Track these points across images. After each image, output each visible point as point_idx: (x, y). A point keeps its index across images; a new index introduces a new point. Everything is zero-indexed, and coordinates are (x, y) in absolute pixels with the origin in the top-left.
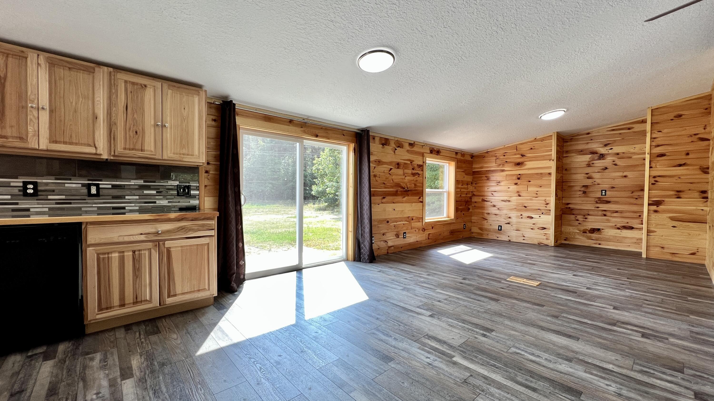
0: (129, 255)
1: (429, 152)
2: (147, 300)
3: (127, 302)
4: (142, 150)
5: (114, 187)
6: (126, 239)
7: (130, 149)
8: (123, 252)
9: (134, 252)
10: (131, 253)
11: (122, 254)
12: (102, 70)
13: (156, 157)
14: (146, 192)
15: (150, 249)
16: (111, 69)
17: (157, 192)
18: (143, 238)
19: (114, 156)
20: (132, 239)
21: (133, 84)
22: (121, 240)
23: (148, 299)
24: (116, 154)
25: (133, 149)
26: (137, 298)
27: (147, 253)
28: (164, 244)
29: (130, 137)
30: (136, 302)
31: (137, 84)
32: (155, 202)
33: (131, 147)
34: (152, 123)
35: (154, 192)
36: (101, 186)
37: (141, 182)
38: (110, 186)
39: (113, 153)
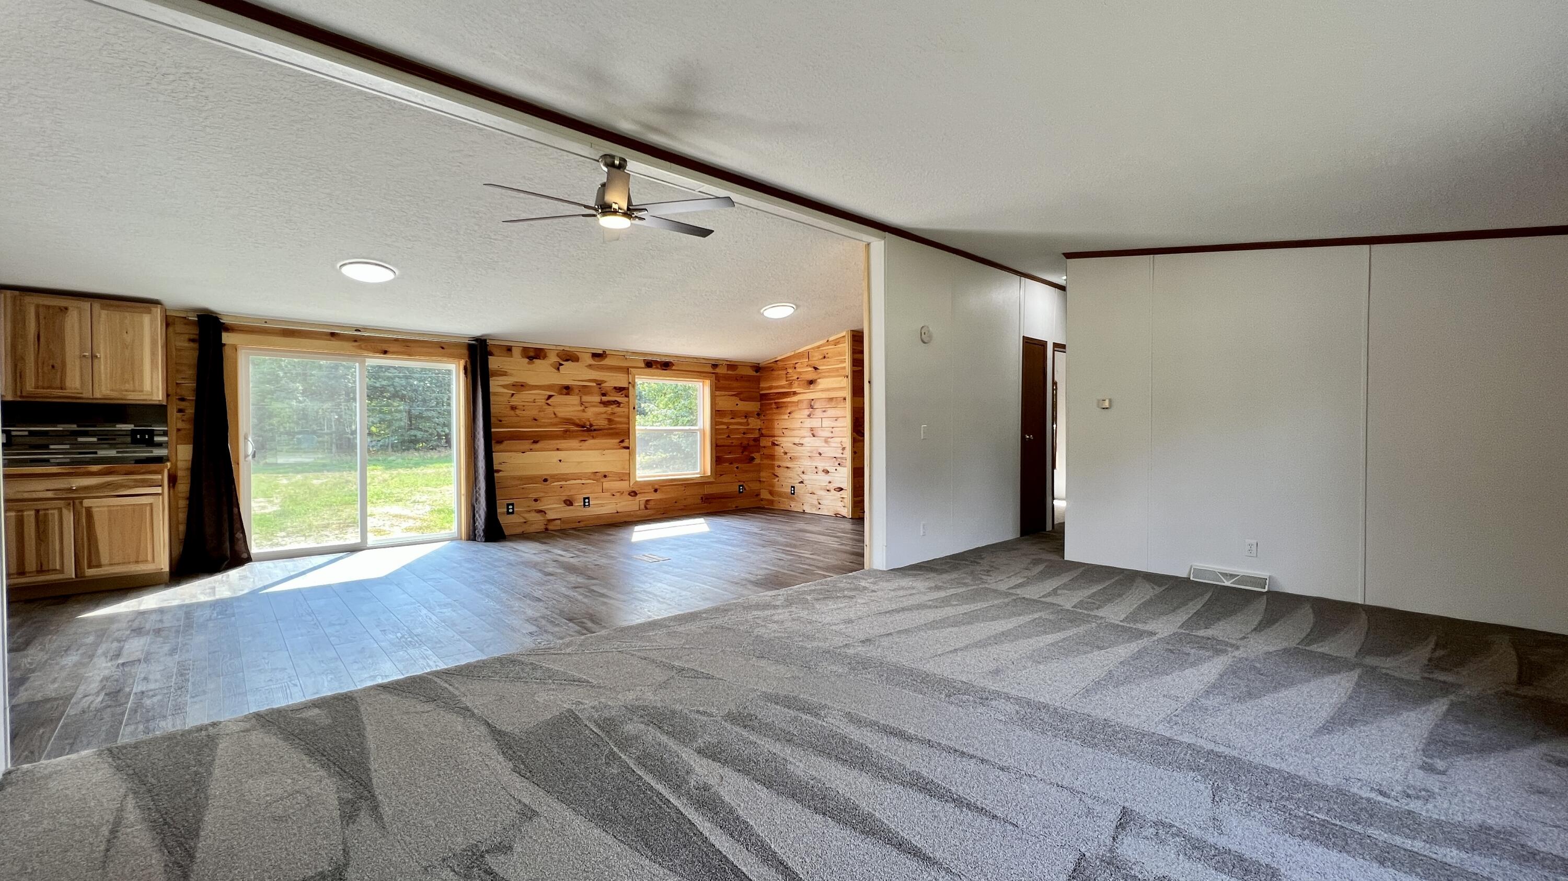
0: (29, 515)
1: (643, 365)
2: (56, 570)
3: (27, 569)
4: (62, 389)
5: (32, 433)
6: (26, 496)
7: (44, 388)
8: (22, 511)
9: (37, 511)
10: (33, 513)
11: (20, 514)
12: (3, 295)
13: (84, 396)
14: (80, 439)
15: (60, 510)
16: (17, 293)
17: (99, 439)
18: (50, 495)
19: (21, 397)
20: (35, 496)
21: (48, 307)
22: (19, 496)
23: (58, 567)
24: (24, 394)
25: (48, 388)
26: (41, 566)
27: (56, 512)
29: (43, 372)
30: (41, 571)
31: (54, 307)
32: (96, 453)
33: (46, 385)
34: (77, 353)
35: (95, 439)
36: (14, 433)
37: (74, 427)
38: (26, 433)
39: (19, 393)
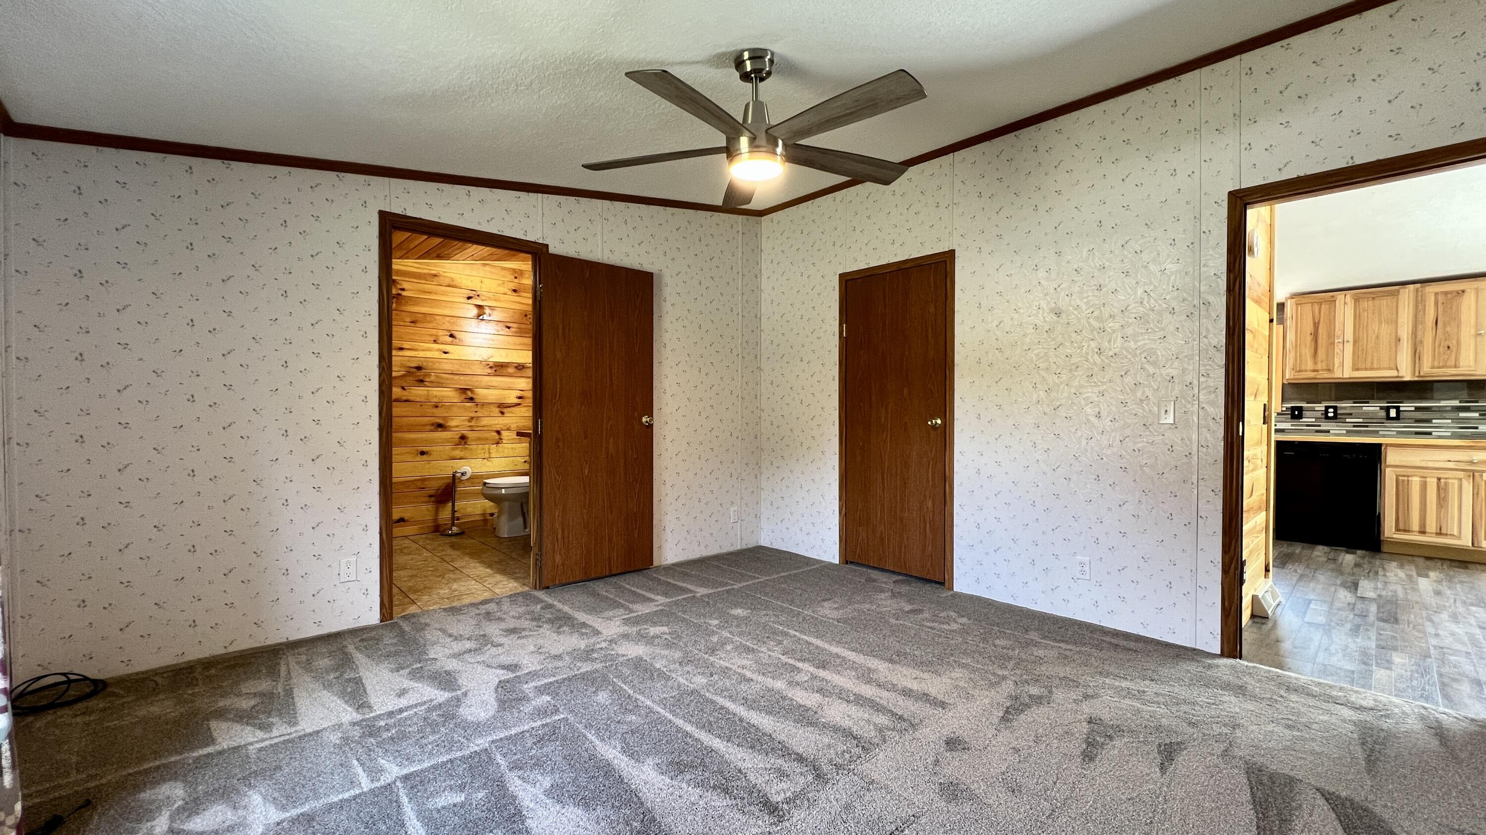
28: (1481, 476)
